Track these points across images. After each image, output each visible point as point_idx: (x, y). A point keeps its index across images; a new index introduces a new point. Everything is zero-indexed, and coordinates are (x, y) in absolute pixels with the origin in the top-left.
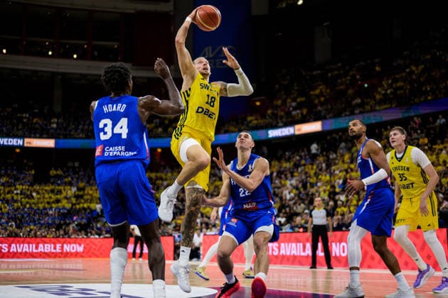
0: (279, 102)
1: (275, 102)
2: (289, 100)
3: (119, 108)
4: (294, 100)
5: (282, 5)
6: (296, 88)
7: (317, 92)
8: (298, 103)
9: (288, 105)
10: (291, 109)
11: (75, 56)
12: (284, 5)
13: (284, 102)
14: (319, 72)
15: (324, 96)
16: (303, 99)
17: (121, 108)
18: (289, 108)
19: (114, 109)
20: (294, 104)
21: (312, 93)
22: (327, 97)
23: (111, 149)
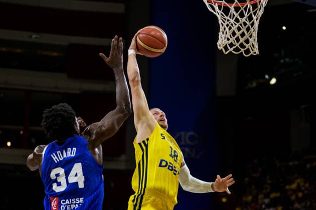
0: (250, 198)
1: (244, 199)
2: (261, 196)
3: (69, 153)
4: (267, 196)
5: (252, 84)
6: (269, 182)
7: (294, 186)
8: (272, 200)
9: (260, 202)
10: (263, 206)
11: (9, 144)
12: (254, 85)
13: (255, 199)
14: (296, 163)
15: (302, 191)
16: (278, 195)
17: (71, 153)
18: (261, 206)
19: (65, 156)
20: (267, 201)
21: (287, 187)
22: (306, 192)
23: (67, 201)
